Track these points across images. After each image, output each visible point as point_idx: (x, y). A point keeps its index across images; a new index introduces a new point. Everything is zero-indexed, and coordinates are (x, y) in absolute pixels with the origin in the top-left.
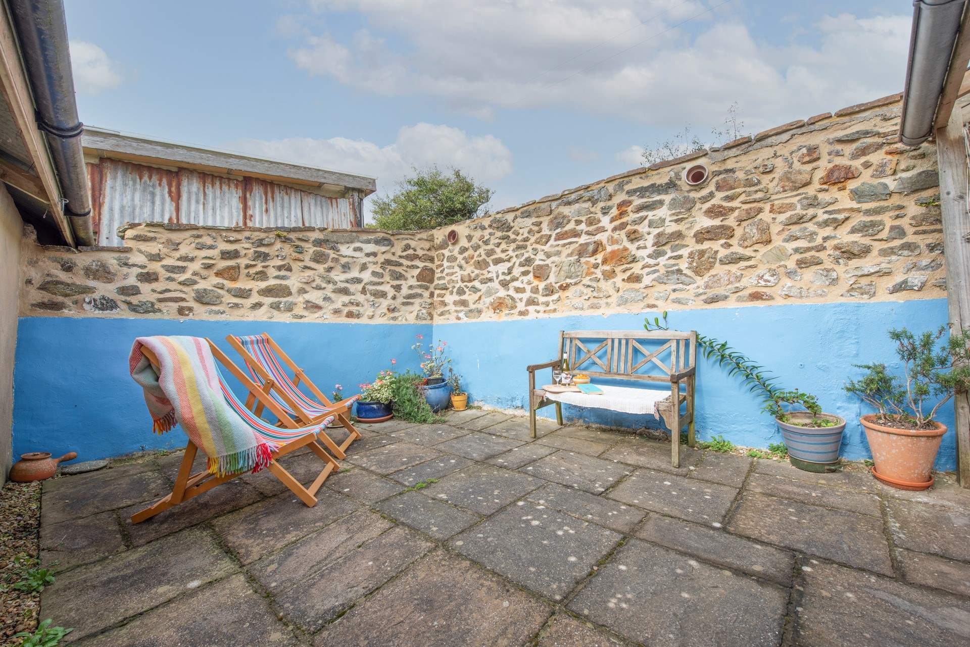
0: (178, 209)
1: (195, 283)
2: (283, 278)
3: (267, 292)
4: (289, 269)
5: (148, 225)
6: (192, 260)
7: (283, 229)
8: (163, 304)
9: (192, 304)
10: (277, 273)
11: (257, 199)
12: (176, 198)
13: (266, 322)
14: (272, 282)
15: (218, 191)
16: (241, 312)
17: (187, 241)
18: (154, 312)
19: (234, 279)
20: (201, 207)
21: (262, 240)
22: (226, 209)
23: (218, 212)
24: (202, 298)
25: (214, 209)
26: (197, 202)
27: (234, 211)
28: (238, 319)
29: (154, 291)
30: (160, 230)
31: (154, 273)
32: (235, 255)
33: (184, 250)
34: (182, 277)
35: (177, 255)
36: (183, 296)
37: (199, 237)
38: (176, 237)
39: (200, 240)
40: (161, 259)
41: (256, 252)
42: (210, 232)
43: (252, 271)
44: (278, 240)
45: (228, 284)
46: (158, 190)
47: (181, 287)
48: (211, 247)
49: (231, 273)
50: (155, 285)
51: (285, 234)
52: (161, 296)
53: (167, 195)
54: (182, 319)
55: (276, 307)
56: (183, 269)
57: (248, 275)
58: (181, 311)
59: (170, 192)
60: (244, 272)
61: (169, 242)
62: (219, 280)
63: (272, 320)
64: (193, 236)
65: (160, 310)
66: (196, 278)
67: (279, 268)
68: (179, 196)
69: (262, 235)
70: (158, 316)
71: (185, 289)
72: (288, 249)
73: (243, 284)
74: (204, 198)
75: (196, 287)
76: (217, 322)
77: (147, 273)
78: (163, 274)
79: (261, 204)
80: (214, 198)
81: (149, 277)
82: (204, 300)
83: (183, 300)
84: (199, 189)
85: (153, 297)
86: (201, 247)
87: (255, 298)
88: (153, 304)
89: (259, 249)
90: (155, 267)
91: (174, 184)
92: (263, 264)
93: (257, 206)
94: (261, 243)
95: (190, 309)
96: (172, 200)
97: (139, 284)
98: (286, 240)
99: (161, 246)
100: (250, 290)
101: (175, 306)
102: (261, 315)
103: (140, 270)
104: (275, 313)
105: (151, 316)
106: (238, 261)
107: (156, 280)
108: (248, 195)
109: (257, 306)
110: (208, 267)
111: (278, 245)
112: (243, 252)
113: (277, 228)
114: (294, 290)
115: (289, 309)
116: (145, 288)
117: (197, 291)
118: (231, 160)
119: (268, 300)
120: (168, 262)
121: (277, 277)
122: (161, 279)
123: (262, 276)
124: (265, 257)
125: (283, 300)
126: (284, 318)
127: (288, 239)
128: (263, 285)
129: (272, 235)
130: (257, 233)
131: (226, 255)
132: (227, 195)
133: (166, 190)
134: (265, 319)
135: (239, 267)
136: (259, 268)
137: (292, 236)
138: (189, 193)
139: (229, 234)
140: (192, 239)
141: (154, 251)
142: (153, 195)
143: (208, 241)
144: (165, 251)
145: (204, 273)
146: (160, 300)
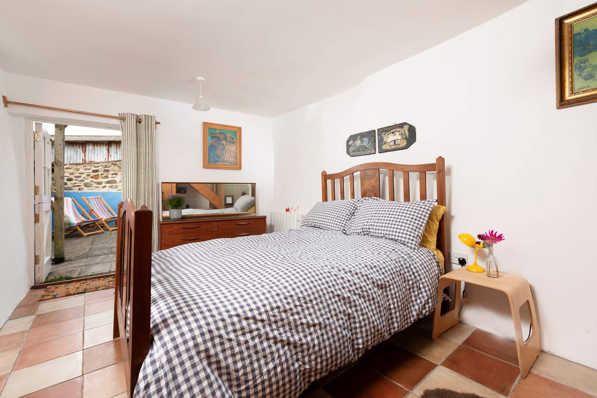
0: (85, 156)
1: (84, 181)
2: (114, 177)
3: (108, 182)
4: (116, 174)
5: (69, 164)
6: (83, 174)
7: (115, 161)
8: (74, 187)
9: (83, 187)
10: (112, 176)
11: (113, 149)
12: (84, 152)
13: (107, 192)
14: (110, 179)
15: (99, 148)
16: (99, 189)
17: (82, 168)
18: (71, 190)
19: (97, 179)
20: (93, 154)
21: (106, 165)
22: (102, 154)
23: (99, 155)
24: (86, 185)
25: (97, 154)
26: (92, 152)
27: (104, 154)
28: (97, 191)
29: (71, 184)
30: (73, 165)
31: (72, 178)
32: (97, 171)
33: (81, 171)
34: (80, 179)
35: (78, 172)
36: (80, 185)
37: (85, 166)
38: (78, 167)
39: (86, 167)
40: (73, 174)
41: (104, 170)
42: (89, 165)
43: (103, 176)
44: (113, 165)
45: (95, 180)
46: (79, 150)
47: (80, 182)
48: (89, 169)
49: (96, 177)
50: (72, 182)
51: (114, 163)
52: (74, 185)
53: (81, 151)
54: (80, 192)
55: (111, 187)
56: (80, 177)
57: (102, 177)
58: (79, 189)
59: (82, 150)
60: (100, 176)
61: (76, 169)
62: (92, 179)
63: (110, 191)
64: (83, 166)
65: (73, 189)
66: (84, 179)
67: (113, 174)
68: (85, 151)
69: (106, 164)
70: (72, 191)
71: (81, 183)
72: (116, 168)
73: (100, 180)
74: (94, 151)
75: (84, 182)
76: (91, 192)
77: (70, 178)
78: (74, 178)
79: (114, 151)
80: (98, 150)
81: (70, 180)
82: (87, 186)
83: (80, 186)
84: (92, 148)
85: (71, 186)
86: (86, 170)
87: (104, 184)
88: (71, 188)
89: (105, 169)
90: (72, 176)
91: (84, 147)
92: (107, 173)
93: (113, 151)
94: (106, 166)
95: (82, 189)
96: (83, 152)
97: (67, 182)
98: (115, 165)
99: (73, 170)
100: (102, 182)
101: (78, 188)
102: (105, 190)
103: (67, 178)
104: (111, 189)
105: (70, 191)
106: (98, 173)
107: (72, 180)
108: (110, 148)
109: (105, 187)
110: (88, 175)
111: (113, 166)
112: (100, 170)
113: (112, 161)
114: (118, 181)
115: (116, 187)
116: (69, 183)
117: (85, 183)
118: (101, 138)
119: (108, 185)
120: (76, 175)
121: (112, 177)
122: (74, 180)
123: (106, 177)
124: (108, 171)
125: (114, 185)
126: (114, 191)
127: (116, 164)
128: (107, 180)
129: (110, 164)
130: (104, 164)
131: (94, 171)
132: (102, 149)
133: (81, 149)
134: (107, 191)
135: (98, 175)
136: (105, 175)
137: (118, 163)
138: (89, 149)
139: (95, 164)
140: (83, 167)
141: (71, 172)
142: (77, 151)
143: (88, 167)
144: (75, 171)
145: (87, 177)
146: (73, 186)
